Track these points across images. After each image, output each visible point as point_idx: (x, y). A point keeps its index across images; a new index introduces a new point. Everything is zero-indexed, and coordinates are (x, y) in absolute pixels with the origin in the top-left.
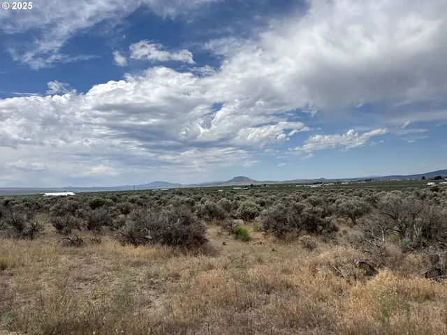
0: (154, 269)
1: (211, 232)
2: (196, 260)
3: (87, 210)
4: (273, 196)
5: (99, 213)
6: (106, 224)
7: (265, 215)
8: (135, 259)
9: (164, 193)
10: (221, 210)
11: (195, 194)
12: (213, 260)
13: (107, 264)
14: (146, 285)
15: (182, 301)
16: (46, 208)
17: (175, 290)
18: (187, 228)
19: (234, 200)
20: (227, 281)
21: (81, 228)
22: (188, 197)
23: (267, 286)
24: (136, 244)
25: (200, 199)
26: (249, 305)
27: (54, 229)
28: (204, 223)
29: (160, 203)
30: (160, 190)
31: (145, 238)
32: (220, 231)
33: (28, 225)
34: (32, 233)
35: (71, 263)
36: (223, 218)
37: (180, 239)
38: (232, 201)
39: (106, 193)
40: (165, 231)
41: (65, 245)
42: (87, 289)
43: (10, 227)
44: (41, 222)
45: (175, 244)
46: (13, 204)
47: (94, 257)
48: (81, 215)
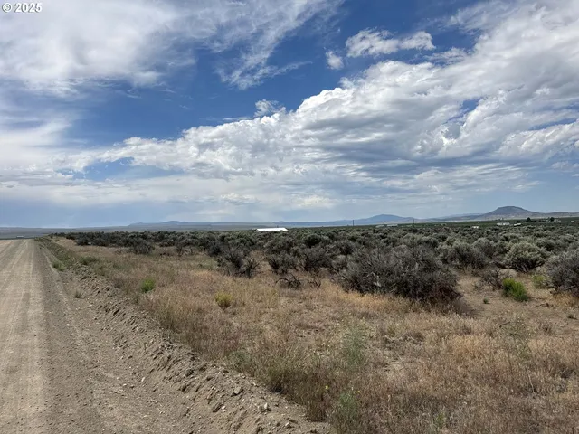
0: (388, 324)
1: (465, 283)
2: (445, 319)
3: (303, 248)
4: (568, 236)
5: (316, 251)
6: (324, 265)
7: (556, 264)
8: (363, 310)
9: (392, 229)
10: (478, 255)
11: (436, 231)
12: (470, 322)
13: (331, 311)
14: (379, 343)
15: (430, 368)
16: (260, 245)
17: (419, 354)
18: (429, 276)
19: (499, 242)
20: (495, 352)
21: (298, 268)
22: (427, 235)
23: (562, 366)
24: (362, 292)
25: (444, 239)
26: (534, 388)
27: (270, 268)
28: (454, 272)
29: (388, 243)
30: (386, 226)
31: (373, 285)
32: (478, 285)
33: (245, 262)
34: (249, 272)
35: (291, 306)
36: (483, 266)
37: (420, 290)
38: (496, 242)
39: (322, 229)
40: (399, 279)
41: (282, 286)
42: (311, 338)
43: (229, 264)
44: (257, 261)
45: (414, 296)
46: (229, 240)
47: (314, 303)
48: (296, 253)
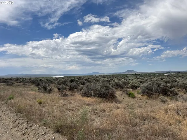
0: (95, 107)
1: (118, 93)
2: (112, 105)
3: (69, 83)
4: (146, 79)
5: (73, 84)
6: (76, 88)
7: (143, 87)
8: (88, 103)
9: (98, 77)
10: (122, 84)
11: (110, 77)
12: (119, 105)
13: (77, 104)
14: (92, 113)
15: (107, 120)
16: (54, 82)
17: (104, 116)
18: (108, 91)
19: (128, 80)
20: (126, 114)
21: (67, 90)
22: (107, 79)
23: (144, 117)
24: (88, 97)
25: (112, 79)
26: (136, 125)
27: (57, 90)
28: (115, 90)
29: (96, 81)
30: (96, 75)
31: (91, 95)
32: (121, 93)
33: (48, 88)
34: (50, 91)
35: (64, 103)
36: (123, 88)
37: (105, 95)
39: (76, 77)
40: (99, 92)
41: (61, 96)
42: (70, 113)
43: (42, 89)
44: (53, 88)
45: (103, 98)
46: (43, 80)
47: (72, 101)
48: (67, 85)
